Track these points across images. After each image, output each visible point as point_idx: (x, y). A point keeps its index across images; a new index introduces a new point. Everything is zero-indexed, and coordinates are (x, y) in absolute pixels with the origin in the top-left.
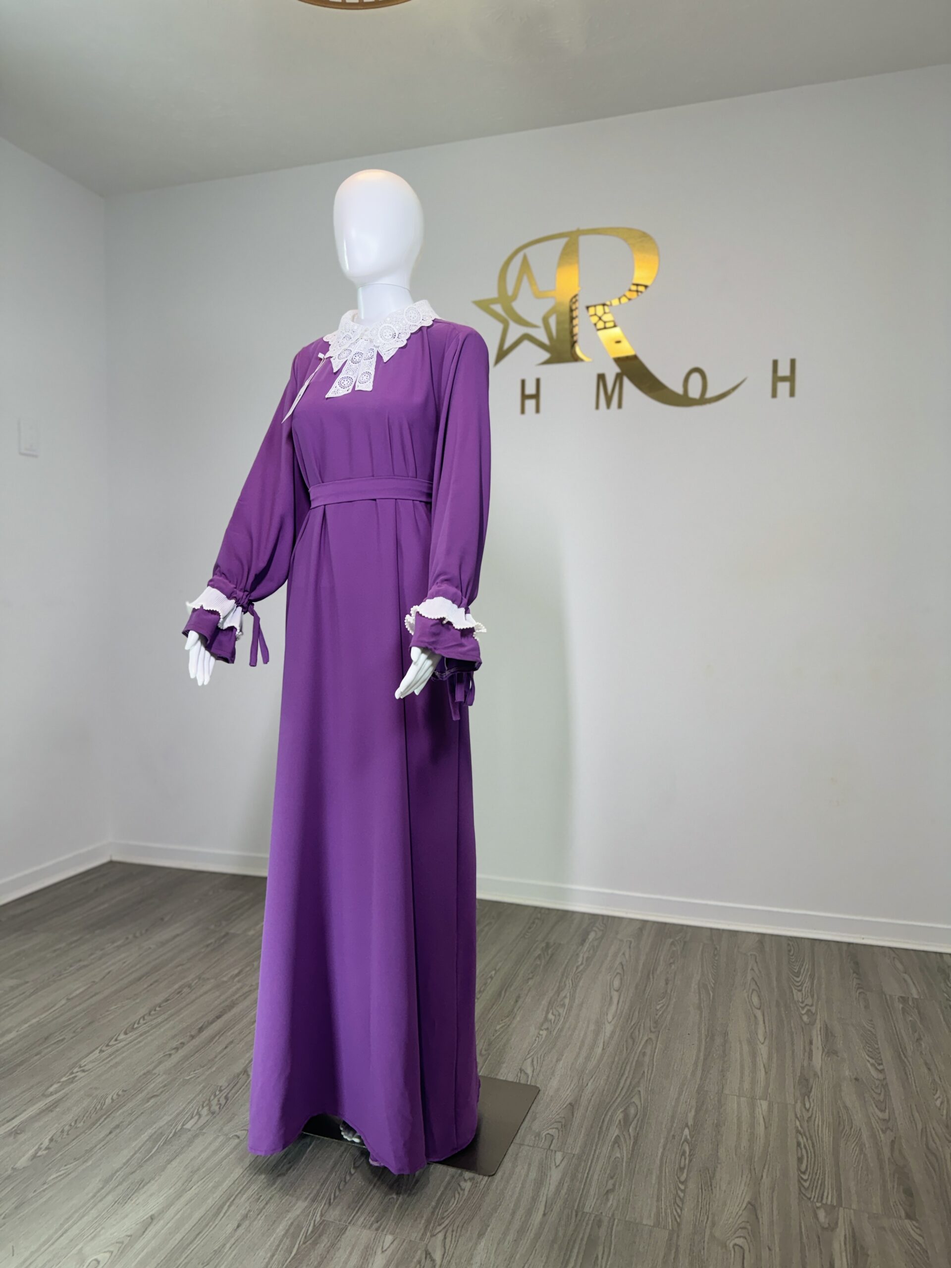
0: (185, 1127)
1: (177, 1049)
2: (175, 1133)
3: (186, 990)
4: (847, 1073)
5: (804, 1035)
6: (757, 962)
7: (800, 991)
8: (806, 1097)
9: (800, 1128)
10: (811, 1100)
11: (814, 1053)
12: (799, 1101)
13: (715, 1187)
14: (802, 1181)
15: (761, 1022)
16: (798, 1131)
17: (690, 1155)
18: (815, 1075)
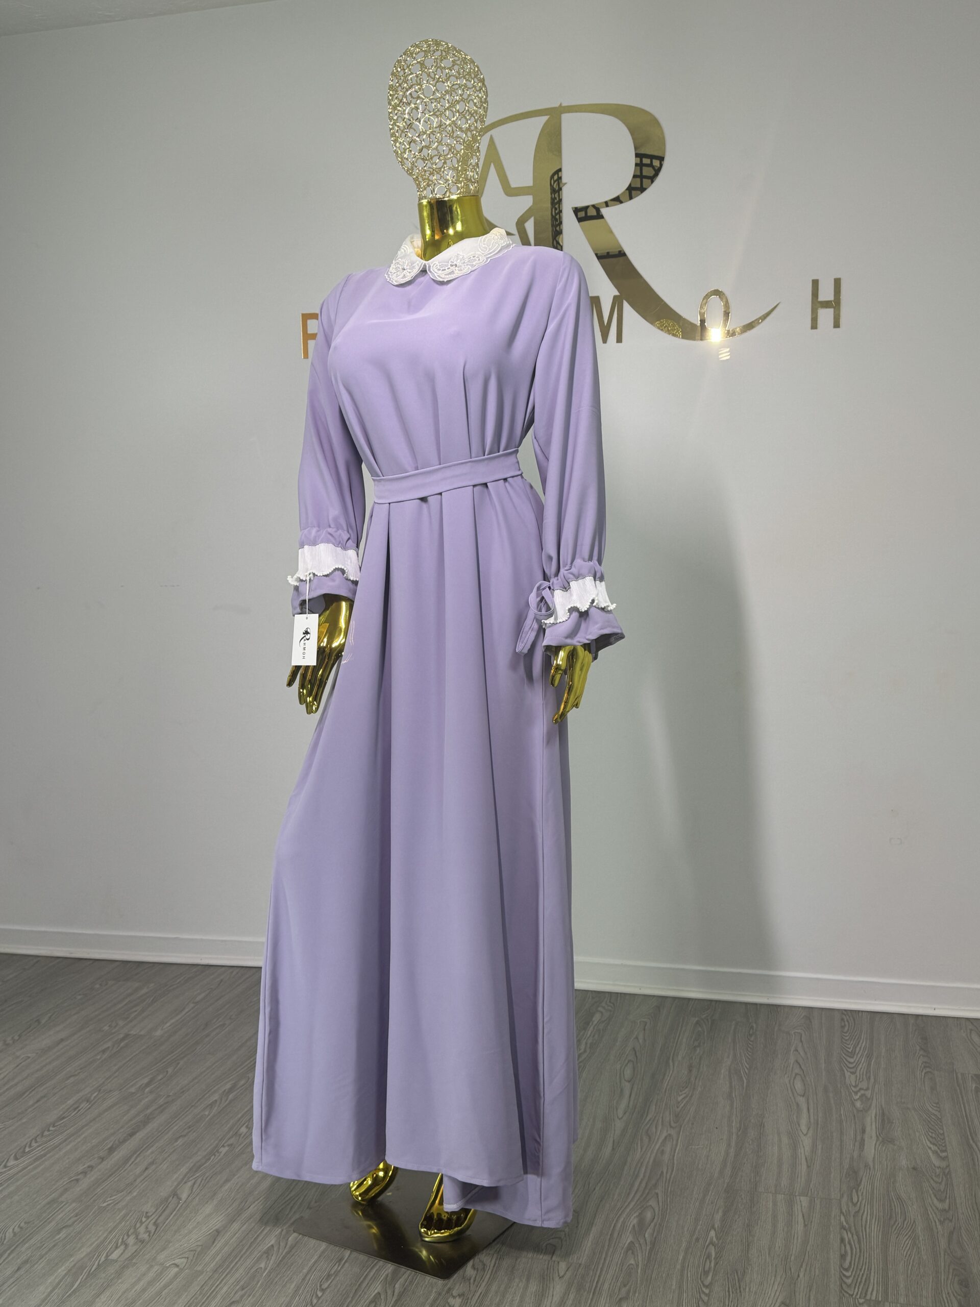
0: (110, 1258)
1: (84, 1173)
2: (98, 1265)
3: (84, 1105)
4: (904, 1162)
5: (855, 1123)
6: (801, 1041)
7: (853, 1073)
8: (854, 1191)
9: (845, 1223)
10: (860, 1194)
11: (866, 1142)
12: (845, 1196)
13: (745, 1289)
14: (845, 1279)
15: (805, 1111)
16: (843, 1228)
17: (716, 1258)
18: (865, 1166)
